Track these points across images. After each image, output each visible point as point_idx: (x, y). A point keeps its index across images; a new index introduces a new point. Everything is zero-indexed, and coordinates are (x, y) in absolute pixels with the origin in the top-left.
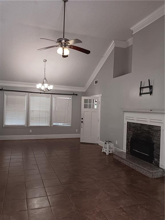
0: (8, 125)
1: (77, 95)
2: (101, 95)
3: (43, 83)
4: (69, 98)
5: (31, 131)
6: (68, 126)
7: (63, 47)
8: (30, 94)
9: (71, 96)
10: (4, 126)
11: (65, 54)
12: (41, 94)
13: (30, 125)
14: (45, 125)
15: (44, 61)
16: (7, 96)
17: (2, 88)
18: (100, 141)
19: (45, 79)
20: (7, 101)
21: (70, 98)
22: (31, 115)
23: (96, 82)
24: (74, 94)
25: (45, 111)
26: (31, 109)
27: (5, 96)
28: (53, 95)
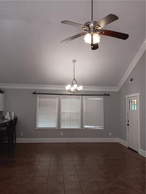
0: (40, 128)
1: (109, 95)
2: (139, 94)
3: (72, 84)
4: (100, 99)
5: (62, 134)
6: (100, 129)
7: (92, 32)
8: (61, 96)
9: (103, 97)
10: (36, 129)
11: (95, 42)
12: (72, 96)
13: (62, 128)
14: (76, 128)
15: (73, 62)
16: (40, 99)
17: (35, 92)
18: (141, 149)
19: (74, 80)
20: (40, 104)
21: (102, 99)
22: (62, 117)
23: (131, 80)
24: (106, 95)
25: (75, 113)
26: (62, 111)
27: (38, 99)
28: (83, 96)
